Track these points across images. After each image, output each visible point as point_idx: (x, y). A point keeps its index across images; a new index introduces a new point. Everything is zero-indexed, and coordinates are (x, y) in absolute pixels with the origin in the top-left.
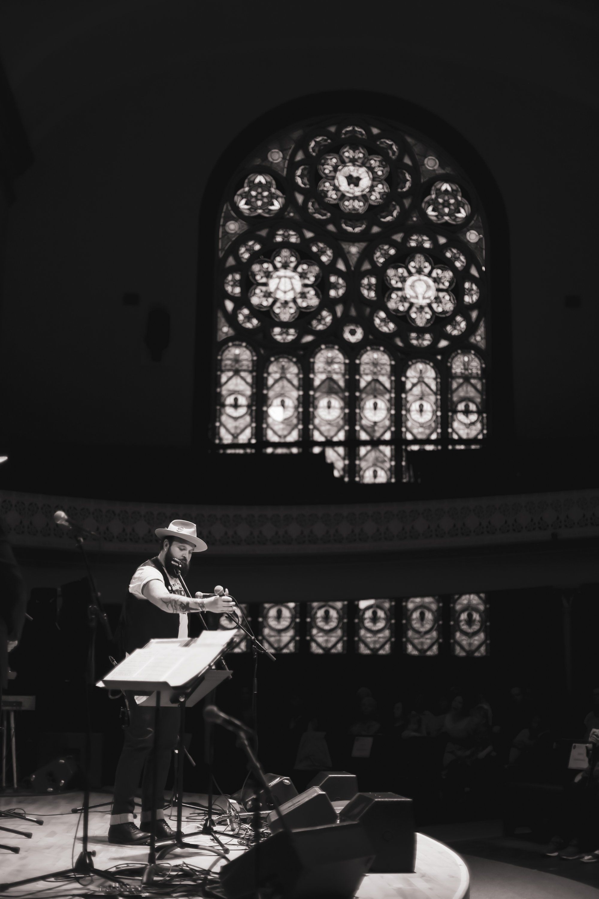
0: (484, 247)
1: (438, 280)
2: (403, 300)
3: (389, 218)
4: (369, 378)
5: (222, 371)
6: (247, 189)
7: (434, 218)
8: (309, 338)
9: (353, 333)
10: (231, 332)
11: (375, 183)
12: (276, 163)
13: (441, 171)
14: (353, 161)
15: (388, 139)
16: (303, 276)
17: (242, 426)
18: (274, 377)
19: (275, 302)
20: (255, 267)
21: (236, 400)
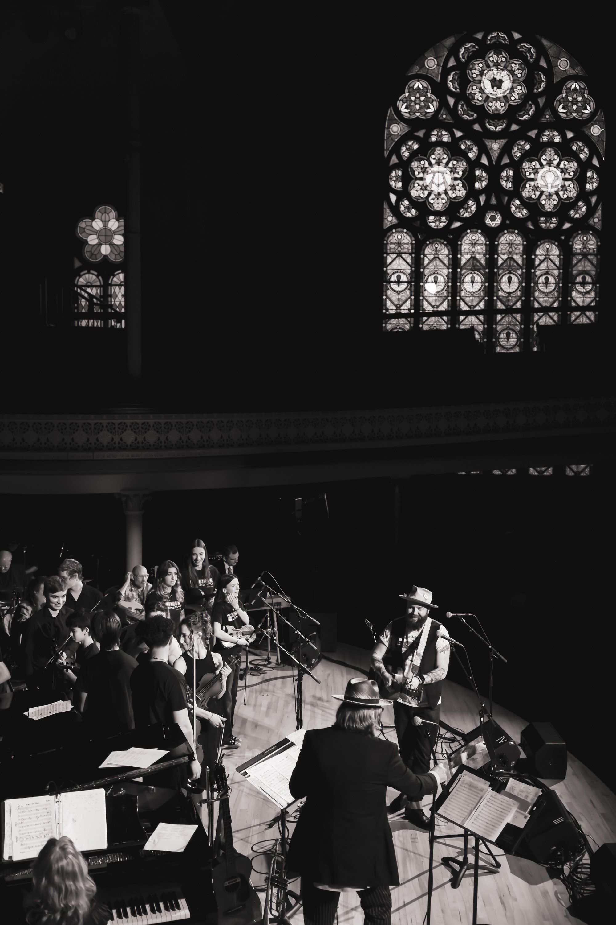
0: (605, 140)
1: (565, 170)
2: (535, 189)
3: (526, 117)
4: (505, 257)
5: (388, 254)
6: (407, 94)
7: (564, 115)
8: (457, 224)
9: (493, 219)
10: (395, 221)
11: (515, 85)
12: (431, 70)
13: (571, 72)
14: (497, 65)
15: (527, 43)
16: (453, 171)
17: (404, 299)
18: (429, 258)
19: (429, 194)
20: (415, 164)
21: (399, 277)
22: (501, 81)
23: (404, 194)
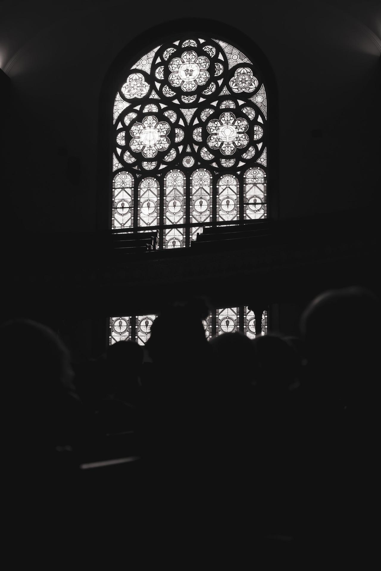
0: (266, 105)
1: (238, 127)
2: (217, 140)
3: (210, 93)
4: (197, 188)
5: (115, 189)
6: (128, 83)
7: (236, 90)
8: (162, 167)
9: (188, 162)
10: (120, 166)
11: (201, 72)
13: (240, 61)
14: (189, 61)
15: (209, 45)
16: (160, 131)
17: (126, 219)
18: (144, 190)
19: (144, 147)
20: (133, 128)
21: (123, 204)
22: (192, 71)
23: (126, 148)
